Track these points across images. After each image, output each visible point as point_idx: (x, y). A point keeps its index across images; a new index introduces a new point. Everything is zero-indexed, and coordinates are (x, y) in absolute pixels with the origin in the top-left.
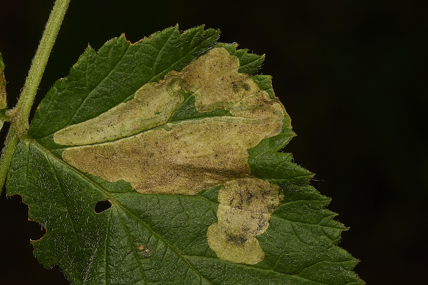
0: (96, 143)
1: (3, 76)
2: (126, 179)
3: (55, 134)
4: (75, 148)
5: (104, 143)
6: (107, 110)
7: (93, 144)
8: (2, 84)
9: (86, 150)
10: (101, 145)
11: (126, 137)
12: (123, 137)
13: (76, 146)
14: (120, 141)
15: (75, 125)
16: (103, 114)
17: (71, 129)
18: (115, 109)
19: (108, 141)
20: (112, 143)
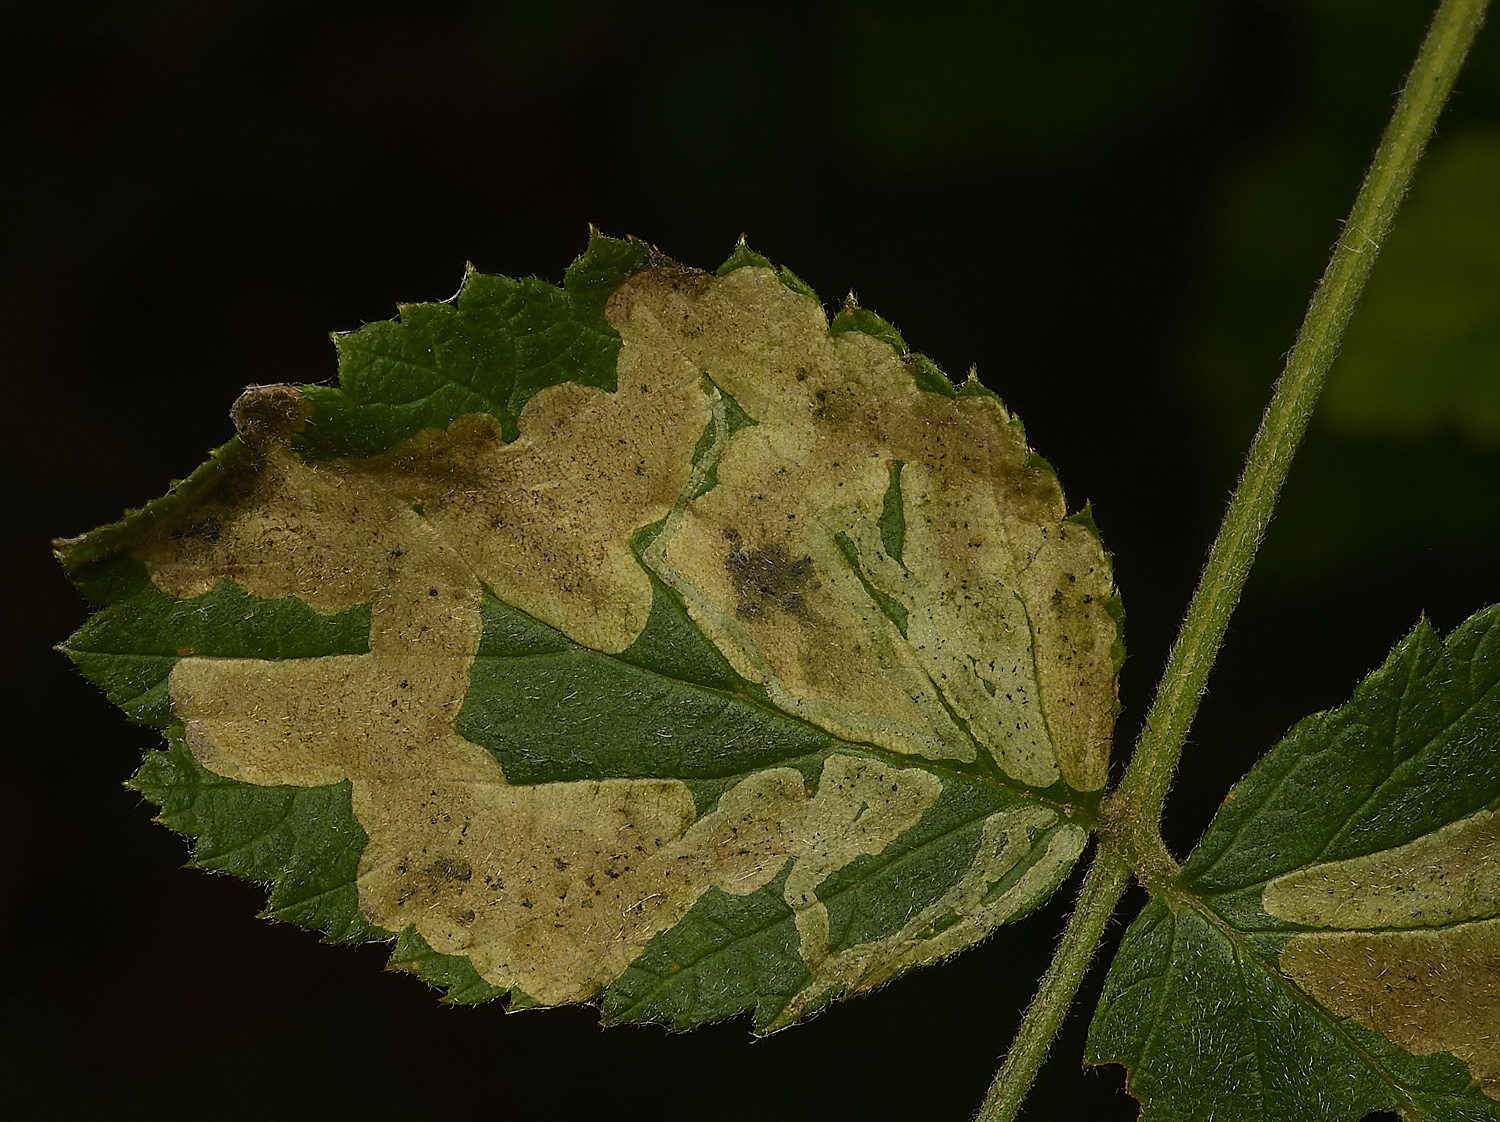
0: (1391, 926)
1: (1113, 685)
2: (1460, 1052)
3: (1270, 884)
4: (1326, 935)
5: (1413, 929)
6: (1435, 829)
7: (1381, 929)
8: (1105, 711)
9: (1358, 944)
10: (1404, 935)
11: (1479, 918)
12: (1470, 919)
13: (1327, 928)
14: (1459, 928)
15: (1336, 865)
16: (1420, 840)
17: (1322, 875)
18: (1459, 826)
19: (1426, 926)
20: (1433, 934)
